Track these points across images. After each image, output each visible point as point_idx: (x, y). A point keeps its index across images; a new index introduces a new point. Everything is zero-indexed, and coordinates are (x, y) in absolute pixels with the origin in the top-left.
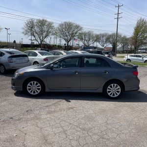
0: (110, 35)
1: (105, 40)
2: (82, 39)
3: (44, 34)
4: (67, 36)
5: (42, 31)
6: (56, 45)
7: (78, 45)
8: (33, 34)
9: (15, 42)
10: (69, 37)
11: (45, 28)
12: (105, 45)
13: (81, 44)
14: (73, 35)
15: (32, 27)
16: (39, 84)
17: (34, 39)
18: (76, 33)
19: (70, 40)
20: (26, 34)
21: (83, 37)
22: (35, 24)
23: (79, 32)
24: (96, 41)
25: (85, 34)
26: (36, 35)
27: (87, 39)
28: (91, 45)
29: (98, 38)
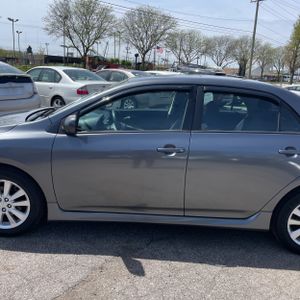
0: (237, 42)
1: (224, 52)
2: (174, 47)
3: (93, 34)
4: (142, 40)
5: (87, 26)
6: (118, 60)
7: (166, 60)
8: (67, 34)
9: (29, 49)
10: (147, 43)
11: (94, 20)
12: (224, 63)
13: (173, 58)
14: (155, 39)
15: (66, 17)
16: (21, 193)
17: (71, 43)
18: (162, 34)
19: (149, 48)
20: (52, 32)
21: (178, 43)
22: (72, 9)
23: (168, 31)
24: (204, 53)
25: (182, 37)
26: (75, 34)
27: (185, 48)
28: (194, 62)
29: (208, 47)
